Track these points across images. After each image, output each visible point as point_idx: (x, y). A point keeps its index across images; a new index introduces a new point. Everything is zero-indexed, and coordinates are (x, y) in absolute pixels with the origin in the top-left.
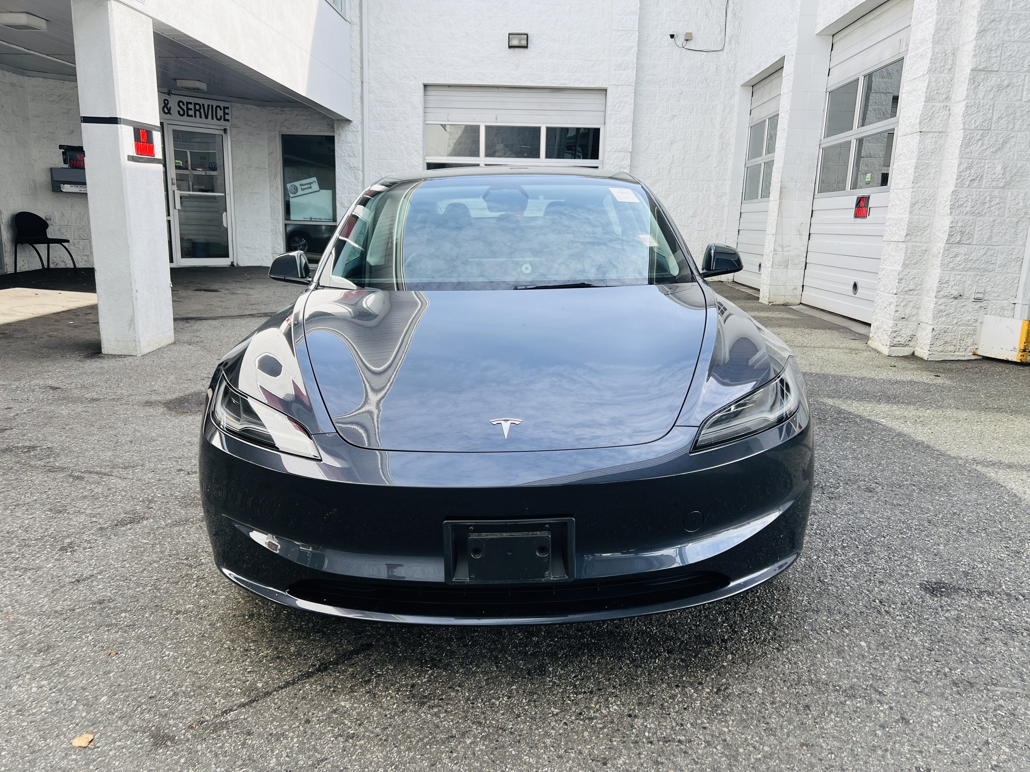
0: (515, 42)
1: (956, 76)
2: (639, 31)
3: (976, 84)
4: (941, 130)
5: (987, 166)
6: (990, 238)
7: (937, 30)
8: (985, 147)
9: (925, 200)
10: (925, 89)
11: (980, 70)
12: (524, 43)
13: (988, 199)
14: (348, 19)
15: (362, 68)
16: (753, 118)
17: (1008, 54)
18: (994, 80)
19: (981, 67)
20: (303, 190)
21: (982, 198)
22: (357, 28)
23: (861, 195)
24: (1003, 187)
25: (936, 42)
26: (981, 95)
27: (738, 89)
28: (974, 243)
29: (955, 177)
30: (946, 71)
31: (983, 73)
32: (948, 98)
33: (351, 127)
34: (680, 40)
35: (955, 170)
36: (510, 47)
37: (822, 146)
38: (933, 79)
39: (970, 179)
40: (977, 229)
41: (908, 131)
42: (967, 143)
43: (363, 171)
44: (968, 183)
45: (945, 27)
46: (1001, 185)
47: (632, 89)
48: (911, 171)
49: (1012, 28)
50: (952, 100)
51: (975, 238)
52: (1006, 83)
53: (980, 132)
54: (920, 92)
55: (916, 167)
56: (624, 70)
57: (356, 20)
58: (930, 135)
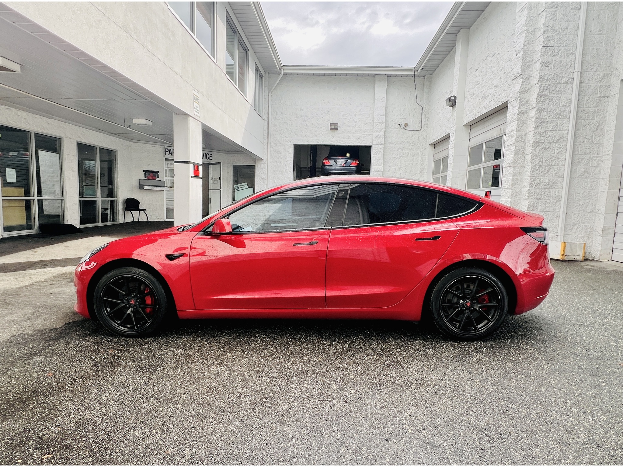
0: (333, 127)
1: (527, 144)
2: (385, 122)
3: (535, 147)
4: (521, 165)
5: (542, 180)
6: (545, 209)
7: (518, 127)
8: (540, 172)
9: (517, 193)
10: (514, 149)
12: (336, 127)
13: (543, 192)
14: (263, 118)
15: (268, 138)
16: (435, 158)
17: (548, 135)
18: (543, 146)
19: (537, 141)
20: (240, 188)
21: (541, 192)
22: (266, 122)
23: (487, 191)
24: (549, 188)
25: (518, 131)
26: (537, 151)
27: (428, 146)
28: (538, 210)
29: (529, 184)
30: (522, 142)
31: (538, 143)
33: (263, 161)
34: (403, 125)
35: (529, 181)
36: (330, 129)
37: (468, 170)
38: (517, 146)
39: (535, 185)
40: (539, 205)
41: (508, 165)
42: (533, 170)
43: (267, 180)
44: (534, 186)
45: (521, 125)
46: (548, 187)
47: (383, 146)
48: (510, 181)
49: (549, 125)
50: (525, 154)
51: (539, 208)
52: (547, 147)
53: (538, 166)
54: (512, 150)
55: (512, 180)
56: (379, 138)
57: (266, 118)
58: (518, 167)
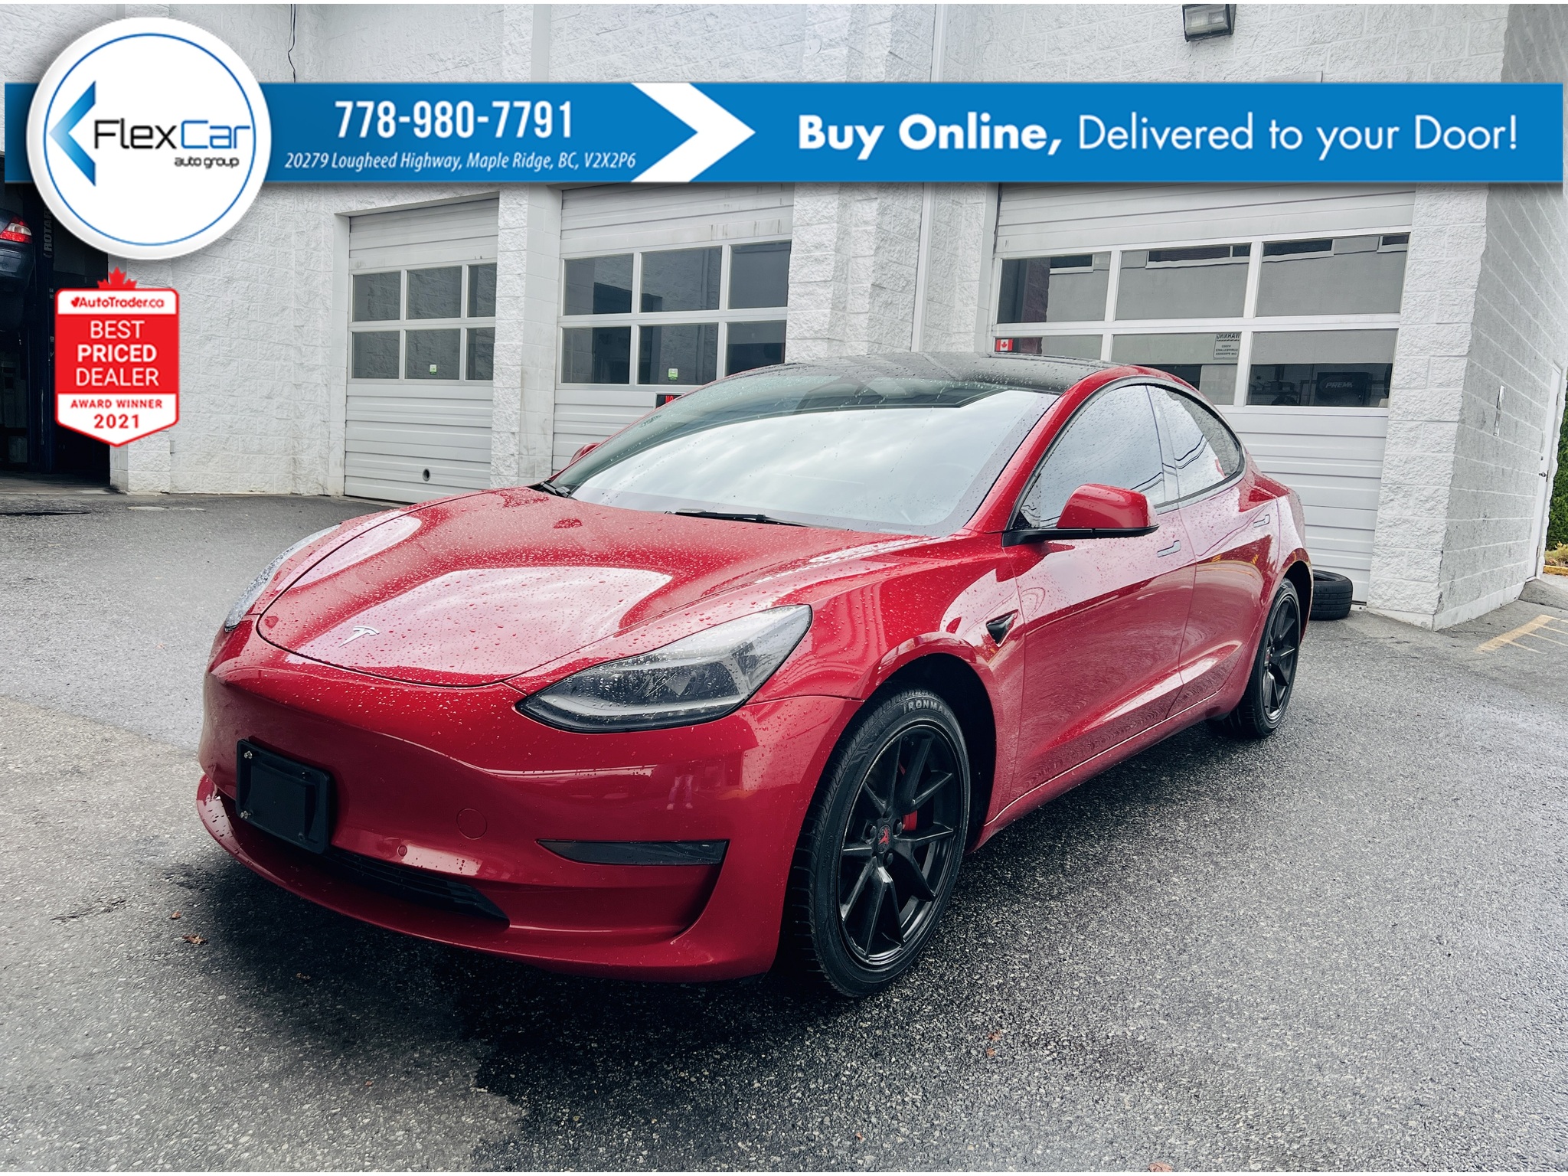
1: (850, 286)
3: (874, 298)
10: (830, 296)
11: (877, 286)
16: (357, 265)
17: (891, 273)
18: (885, 296)
19: (877, 283)
23: (664, 392)
25: (837, 250)
26: (876, 309)
27: (328, 220)
32: (844, 308)
37: (562, 326)
41: (808, 335)
52: (890, 300)
54: (822, 298)
